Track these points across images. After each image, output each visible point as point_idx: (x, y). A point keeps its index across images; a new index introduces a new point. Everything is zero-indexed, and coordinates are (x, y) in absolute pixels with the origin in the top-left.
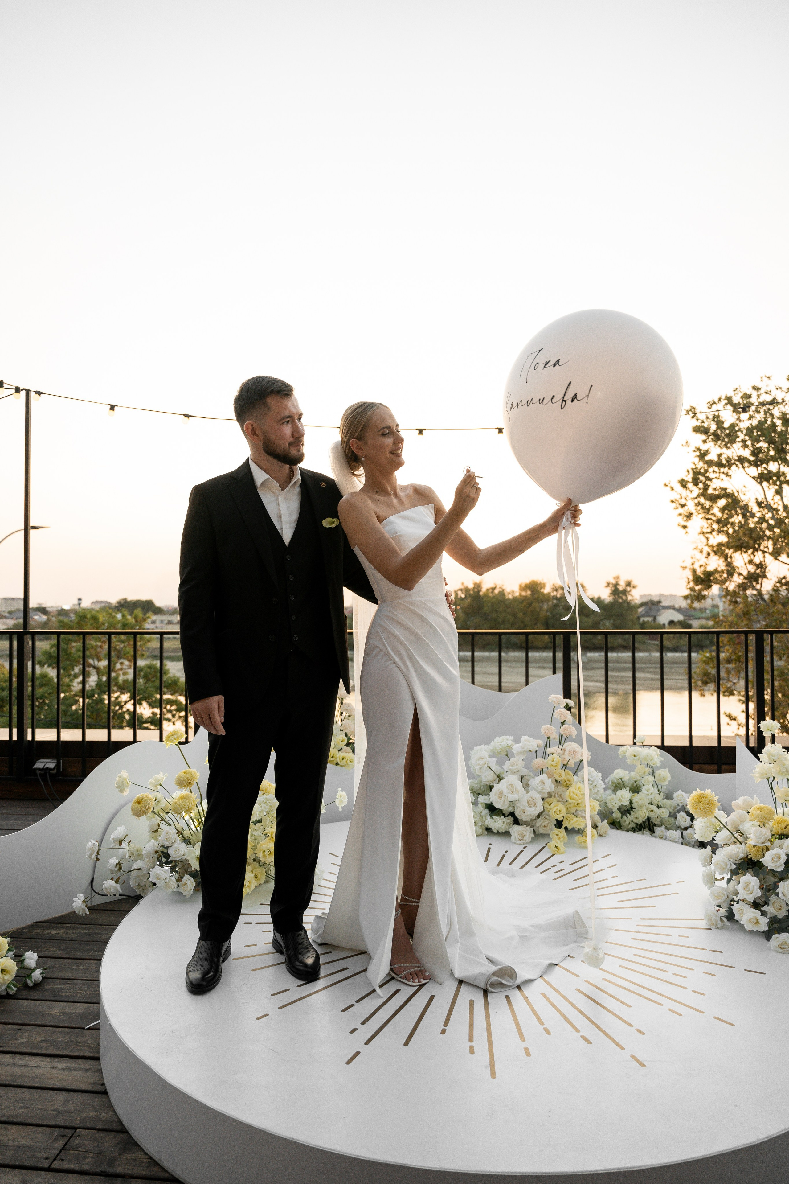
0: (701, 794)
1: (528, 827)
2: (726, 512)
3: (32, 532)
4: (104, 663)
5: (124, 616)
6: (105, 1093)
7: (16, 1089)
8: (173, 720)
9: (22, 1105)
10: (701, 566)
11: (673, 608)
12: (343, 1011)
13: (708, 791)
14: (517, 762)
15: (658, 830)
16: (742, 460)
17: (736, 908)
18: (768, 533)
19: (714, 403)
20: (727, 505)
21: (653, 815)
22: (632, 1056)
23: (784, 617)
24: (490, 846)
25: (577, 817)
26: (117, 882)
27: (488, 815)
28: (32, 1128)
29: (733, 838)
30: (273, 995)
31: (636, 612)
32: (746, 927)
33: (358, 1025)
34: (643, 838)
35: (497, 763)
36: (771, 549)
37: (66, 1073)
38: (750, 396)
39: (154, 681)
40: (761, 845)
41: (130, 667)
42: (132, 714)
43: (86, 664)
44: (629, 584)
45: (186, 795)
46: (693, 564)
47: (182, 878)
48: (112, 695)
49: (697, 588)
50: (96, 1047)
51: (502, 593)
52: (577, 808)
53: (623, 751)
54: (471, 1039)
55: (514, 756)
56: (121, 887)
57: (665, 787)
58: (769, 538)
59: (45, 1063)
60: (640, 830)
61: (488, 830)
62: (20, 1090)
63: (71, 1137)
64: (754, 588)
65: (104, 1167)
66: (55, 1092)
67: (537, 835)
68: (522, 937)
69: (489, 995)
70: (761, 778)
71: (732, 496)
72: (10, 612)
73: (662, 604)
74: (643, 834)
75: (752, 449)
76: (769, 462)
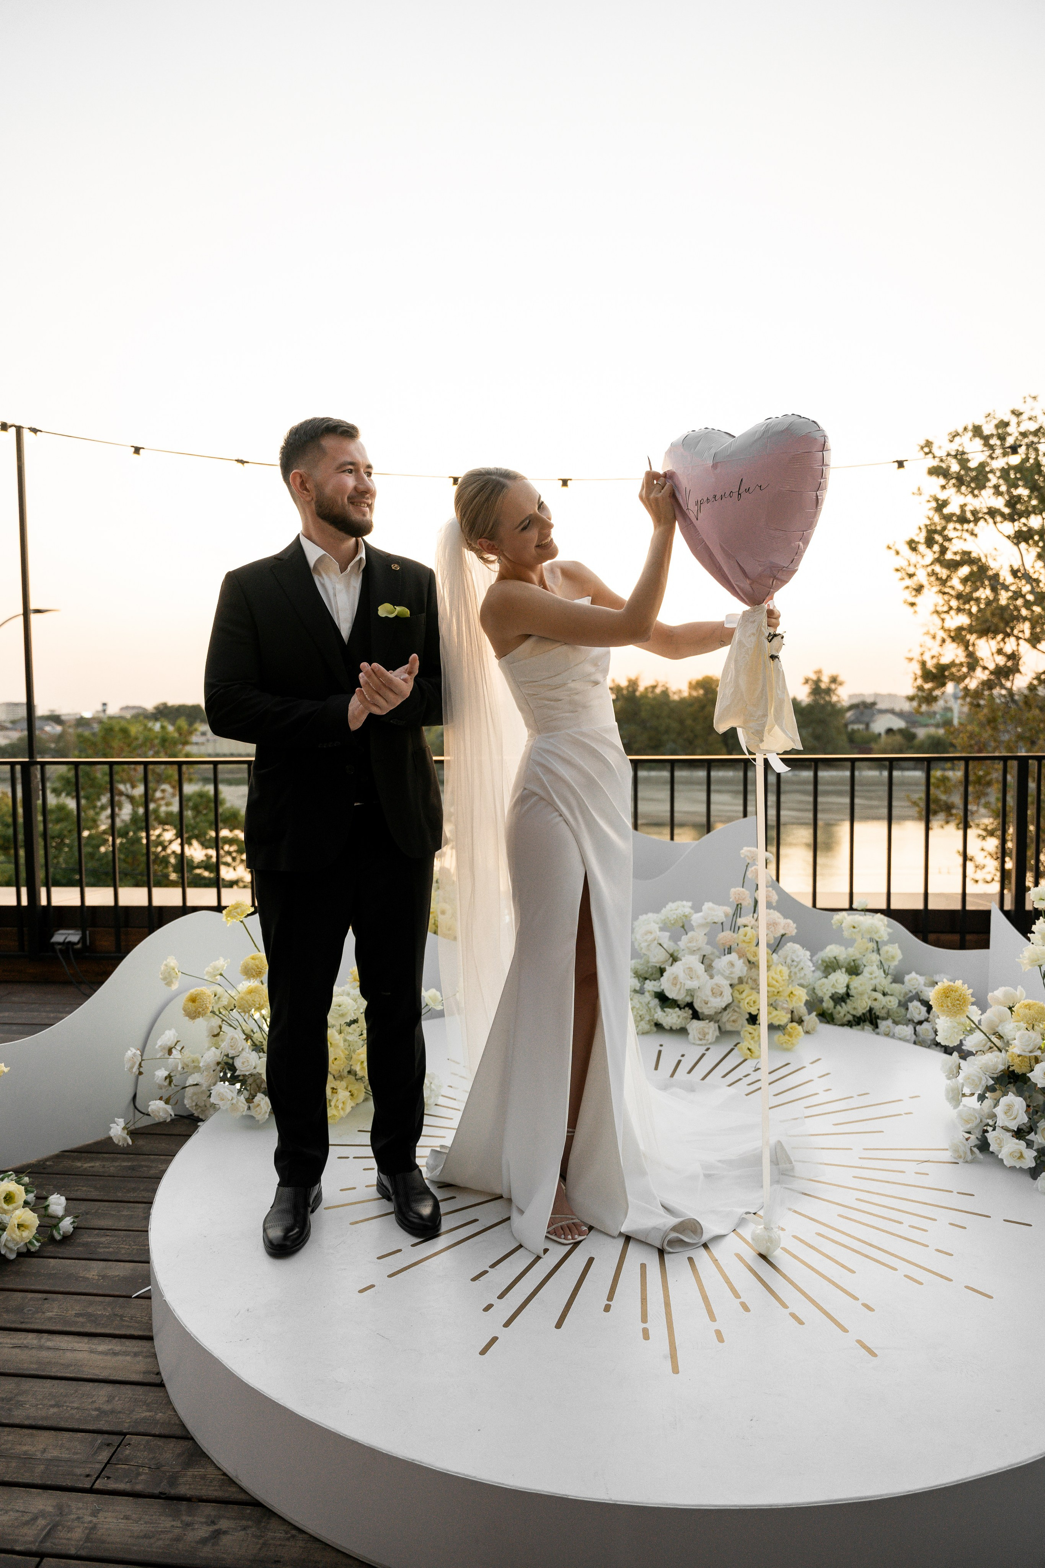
0: (950, 986)
1: (712, 1023)
2: (969, 583)
3: (33, 618)
4: (139, 790)
5: (163, 727)
6: (161, 1385)
7: (44, 1381)
8: (234, 864)
9: (53, 1402)
10: (933, 657)
11: (892, 712)
12: (474, 1279)
13: (959, 983)
14: (697, 938)
15: (883, 1025)
16: (992, 513)
17: (992, 1136)
18: (1024, 612)
19: (957, 434)
20: (972, 573)
21: (877, 1006)
22: (859, 1342)
23: (1042, 725)
24: (661, 1048)
25: (776, 1010)
26: (167, 1102)
27: (659, 1007)
28: (67, 1435)
29: (990, 1043)
30: (379, 1258)
31: (843, 717)
32: (1005, 1163)
33: (493, 1300)
34: (862, 1036)
35: (671, 938)
36: (1027, 634)
37: (109, 1358)
38: (1007, 424)
39: (205, 815)
40: (1029, 1054)
41: (173, 795)
42: (179, 858)
43: (115, 792)
44: (834, 680)
45: (256, 988)
46: (922, 654)
47: (254, 1096)
48: (152, 832)
49: (928, 686)
50: (147, 1323)
51: (665, 693)
52: (777, 997)
53: (837, 920)
54: (644, 1319)
55: (693, 930)
56: (172, 1109)
57: (892, 967)
58: (1025, 619)
59: (80, 1345)
60: (858, 1024)
61: (658, 1026)
62: (48, 1383)
63: (118, 1446)
64: (1002, 686)
65: (163, 1487)
66: (96, 1384)
67: (724, 1033)
68: (708, 1176)
69: (666, 1256)
70: (1031, 966)
71: (977, 563)
72: (13, 722)
73: (878, 707)
74: (863, 1029)
75: (1007, 497)
76: (1029, 516)
